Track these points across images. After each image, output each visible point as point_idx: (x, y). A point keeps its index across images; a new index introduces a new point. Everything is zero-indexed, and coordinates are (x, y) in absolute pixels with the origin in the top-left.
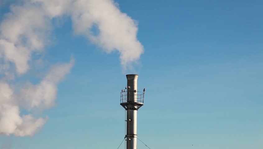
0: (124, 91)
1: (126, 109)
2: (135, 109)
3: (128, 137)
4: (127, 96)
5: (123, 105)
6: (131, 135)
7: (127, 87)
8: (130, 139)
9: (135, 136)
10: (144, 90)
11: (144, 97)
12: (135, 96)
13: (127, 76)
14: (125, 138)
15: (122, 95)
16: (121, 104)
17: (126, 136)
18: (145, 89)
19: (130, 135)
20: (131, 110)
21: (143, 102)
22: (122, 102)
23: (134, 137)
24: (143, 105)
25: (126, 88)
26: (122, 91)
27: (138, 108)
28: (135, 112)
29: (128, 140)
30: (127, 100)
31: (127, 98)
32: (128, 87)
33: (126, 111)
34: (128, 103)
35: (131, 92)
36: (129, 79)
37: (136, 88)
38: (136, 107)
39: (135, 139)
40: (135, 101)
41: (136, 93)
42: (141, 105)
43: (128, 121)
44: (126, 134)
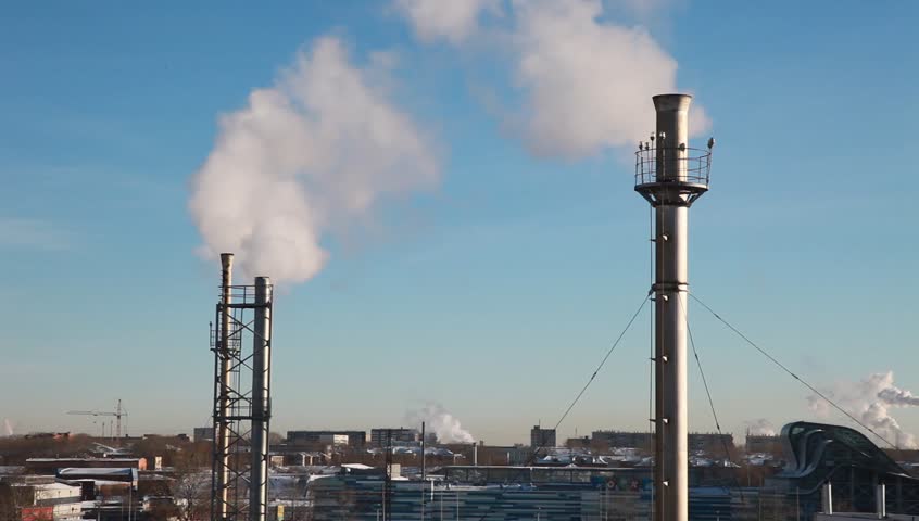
0: (647, 148)
1: (654, 204)
2: (683, 204)
3: (660, 290)
4: (655, 163)
5: (643, 190)
6: (670, 286)
7: (655, 135)
8: (666, 298)
9: (681, 287)
10: (711, 144)
11: (708, 164)
12: (681, 161)
13: (656, 99)
14: (650, 293)
15: (639, 161)
16: (638, 189)
17: (654, 288)
18: (712, 139)
19: (666, 285)
20: (667, 207)
21: (708, 181)
22: (639, 183)
23: (678, 290)
24: (706, 190)
25: (652, 138)
26: (641, 147)
27: (692, 200)
28: (683, 212)
29: (658, 301)
30: (655, 174)
31: (654, 167)
32: (658, 135)
33: (654, 210)
34: (659, 184)
35: (668, 148)
36: (662, 109)
37: (683, 138)
38: (684, 197)
39: (683, 297)
40: (682, 179)
41: (683, 154)
42: (701, 191)
43: (658, 240)
44: (654, 282)
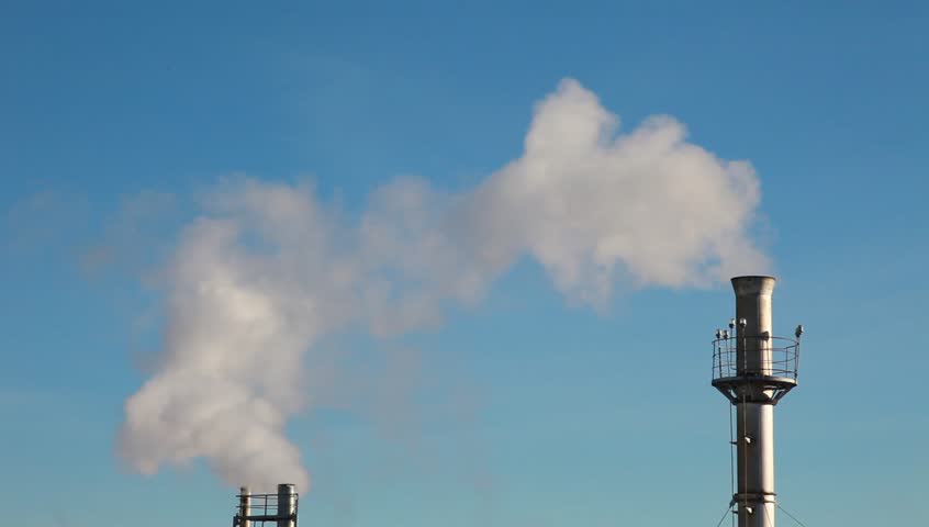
0: (725, 337)
1: (735, 402)
2: (767, 401)
3: (743, 500)
4: (734, 354)
5: (721, 385)
6: (754, 496)
7: (734, 322)
8: (750, 510)
9: (769, 498)
10: (798, 333)
11: (796, 356)
12: (765, 352)
13: (735, 281)
14: (732, 504)
15: (717, 352)
16: (716, 383)
17: (736, 499)
18: (800, 327)
19: (750, 494)
20: (749, 405)
21: (796, 375)
22: (717, 376)
23: (764, 502)
24: (794, 385)
25: (731, 326)
26: (718, 335)
27: (778, 397)
28: (768, 410)
29: (741, 513)
30: (735, 367)
31: (734, 359)
32: (738, 322)
33: (734, 407)
34: (739, 378)
35: (749, 338)
36: (742, 292)
37: (767, 325)
38: (769, 393)
39: (770, 509)
40: (766, 373)
41: (768, 344)
42: (787, 386)
43: (740, 443)
44: (736, 491)
